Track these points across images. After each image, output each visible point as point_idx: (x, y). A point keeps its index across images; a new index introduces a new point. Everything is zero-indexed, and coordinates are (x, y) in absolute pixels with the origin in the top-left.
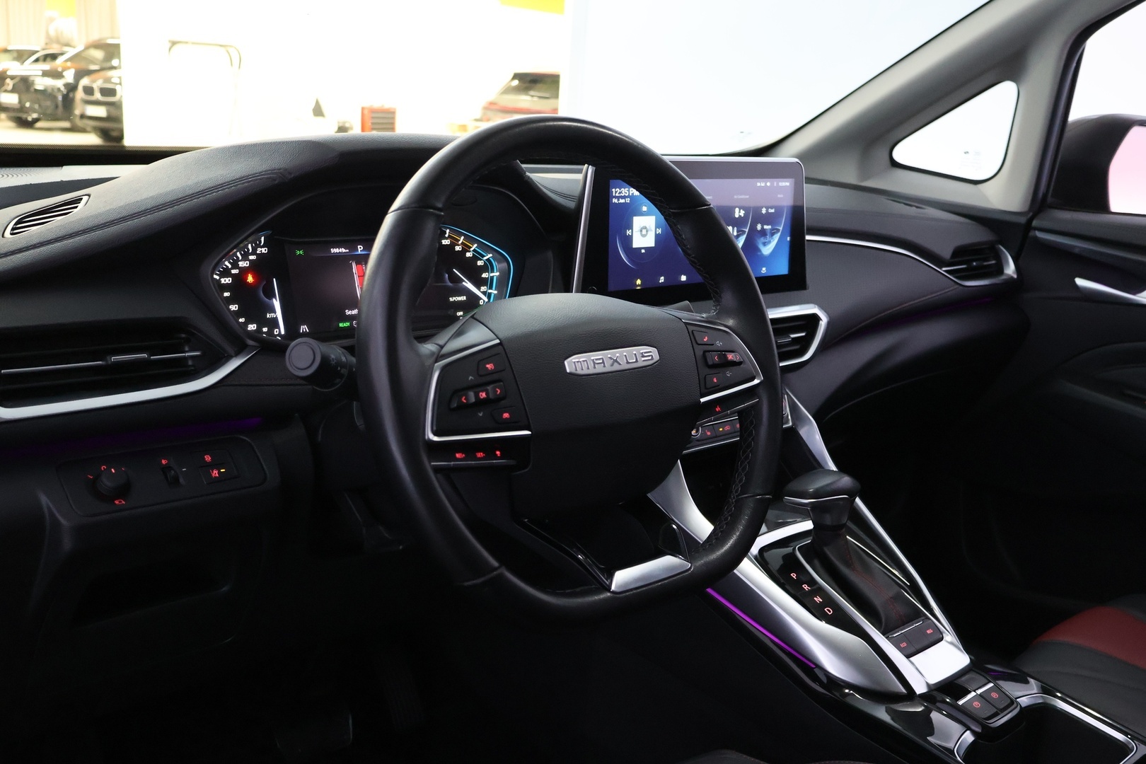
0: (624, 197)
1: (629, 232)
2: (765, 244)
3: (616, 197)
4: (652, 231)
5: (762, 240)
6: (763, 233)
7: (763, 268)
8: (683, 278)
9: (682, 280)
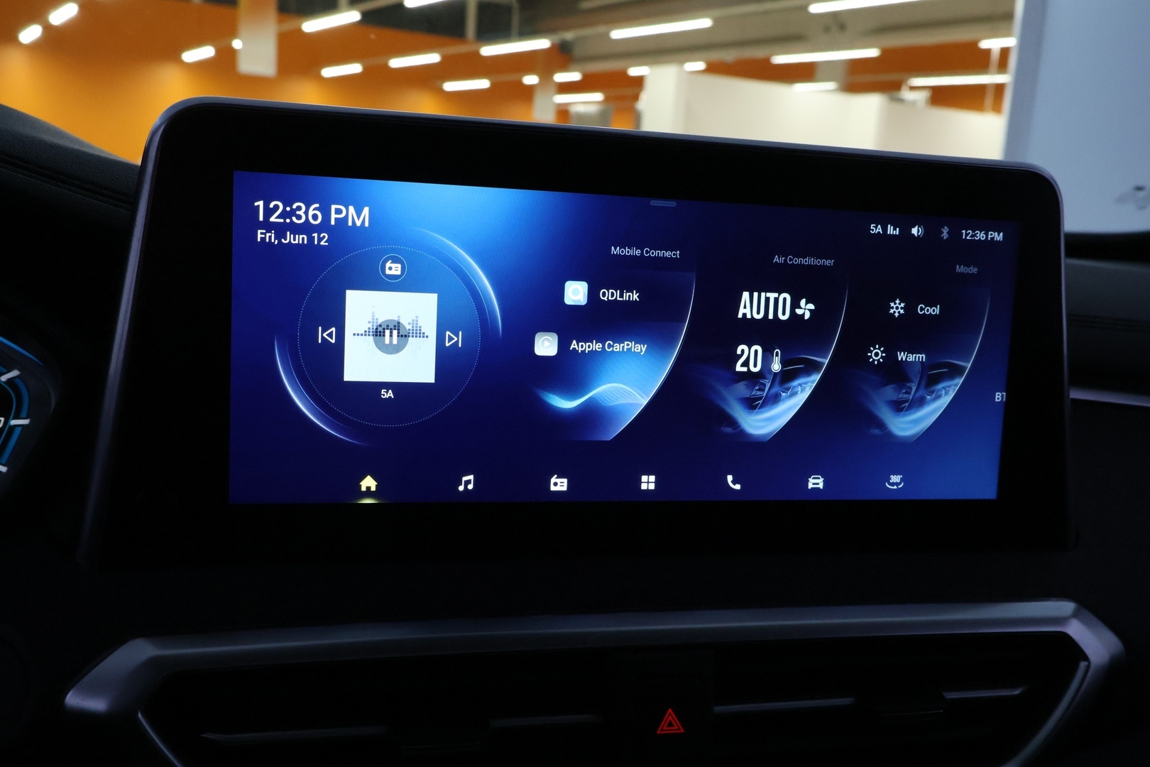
0: (306, 228)
1: (326, 335)
2: (899, 407)
3: (268, 226)
4: (423, 335)
5: (890, 392)
6: (894, 373)
7: (892, 476)
8: (556, 484)
9: (553, 488)
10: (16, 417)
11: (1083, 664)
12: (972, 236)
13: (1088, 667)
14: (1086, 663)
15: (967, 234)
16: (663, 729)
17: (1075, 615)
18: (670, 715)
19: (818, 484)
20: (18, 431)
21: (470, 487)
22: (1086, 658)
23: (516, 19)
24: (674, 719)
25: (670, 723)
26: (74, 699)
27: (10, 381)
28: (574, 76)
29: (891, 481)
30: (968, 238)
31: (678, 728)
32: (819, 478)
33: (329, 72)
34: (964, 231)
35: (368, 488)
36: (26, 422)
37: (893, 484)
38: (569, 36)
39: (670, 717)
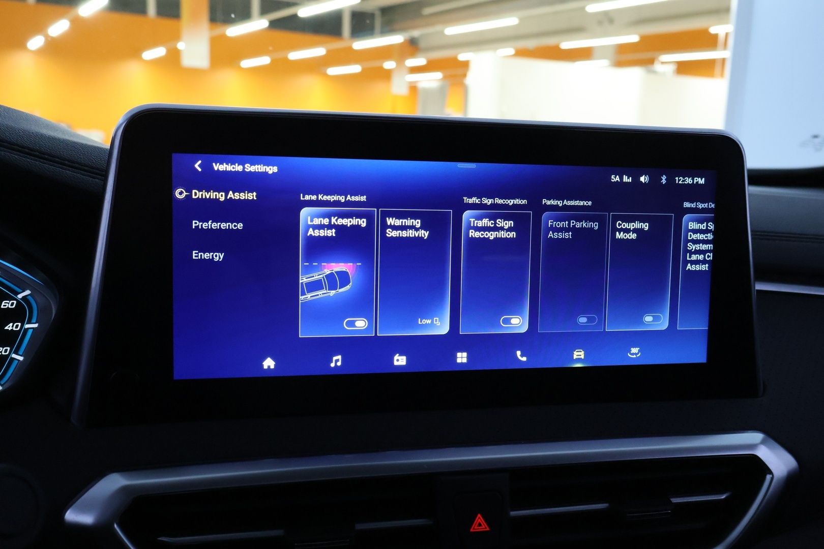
7: (632, 349)
8: (398, 360)
9: (396, 363)
10: (29, 322)
11: (769, 477)
12: (683, 181)
13: (772, 479)
14: (771, 476)
15: (679, 180)
16: (475, 528)
17: (763, 442)
18: (479, 519)
19: (580, 355)
20: (30, 333)
21: (339, 364)
22: (770, 472)
23: (378, 22)
24: (482, 521)
25: (480, 524)
26: (71, 516)
27: (24, 298)
28: (420, 61)
29: (632, 352)
30: (680, 182)
31: (485, 527)
32: (581, 351)
33: (246, 63)
34: (677, 178)
35: (269, 367)
36: (36, 326)
37: (633, 354)
38: (416, 33)
39: (479, 520)
